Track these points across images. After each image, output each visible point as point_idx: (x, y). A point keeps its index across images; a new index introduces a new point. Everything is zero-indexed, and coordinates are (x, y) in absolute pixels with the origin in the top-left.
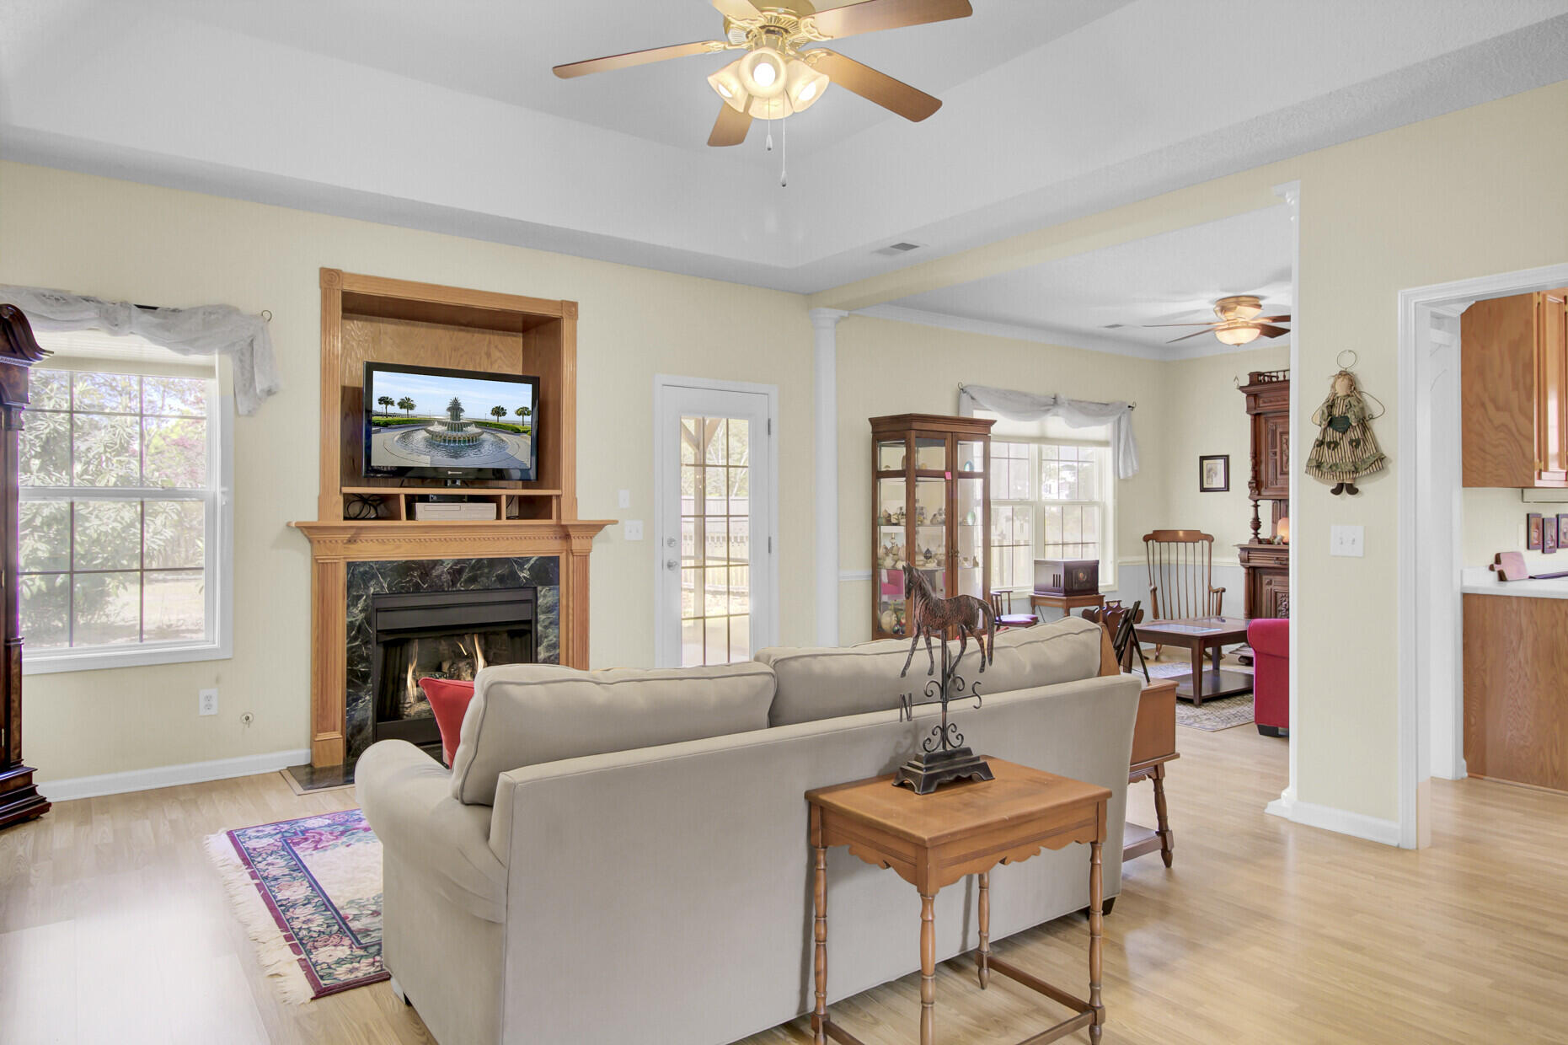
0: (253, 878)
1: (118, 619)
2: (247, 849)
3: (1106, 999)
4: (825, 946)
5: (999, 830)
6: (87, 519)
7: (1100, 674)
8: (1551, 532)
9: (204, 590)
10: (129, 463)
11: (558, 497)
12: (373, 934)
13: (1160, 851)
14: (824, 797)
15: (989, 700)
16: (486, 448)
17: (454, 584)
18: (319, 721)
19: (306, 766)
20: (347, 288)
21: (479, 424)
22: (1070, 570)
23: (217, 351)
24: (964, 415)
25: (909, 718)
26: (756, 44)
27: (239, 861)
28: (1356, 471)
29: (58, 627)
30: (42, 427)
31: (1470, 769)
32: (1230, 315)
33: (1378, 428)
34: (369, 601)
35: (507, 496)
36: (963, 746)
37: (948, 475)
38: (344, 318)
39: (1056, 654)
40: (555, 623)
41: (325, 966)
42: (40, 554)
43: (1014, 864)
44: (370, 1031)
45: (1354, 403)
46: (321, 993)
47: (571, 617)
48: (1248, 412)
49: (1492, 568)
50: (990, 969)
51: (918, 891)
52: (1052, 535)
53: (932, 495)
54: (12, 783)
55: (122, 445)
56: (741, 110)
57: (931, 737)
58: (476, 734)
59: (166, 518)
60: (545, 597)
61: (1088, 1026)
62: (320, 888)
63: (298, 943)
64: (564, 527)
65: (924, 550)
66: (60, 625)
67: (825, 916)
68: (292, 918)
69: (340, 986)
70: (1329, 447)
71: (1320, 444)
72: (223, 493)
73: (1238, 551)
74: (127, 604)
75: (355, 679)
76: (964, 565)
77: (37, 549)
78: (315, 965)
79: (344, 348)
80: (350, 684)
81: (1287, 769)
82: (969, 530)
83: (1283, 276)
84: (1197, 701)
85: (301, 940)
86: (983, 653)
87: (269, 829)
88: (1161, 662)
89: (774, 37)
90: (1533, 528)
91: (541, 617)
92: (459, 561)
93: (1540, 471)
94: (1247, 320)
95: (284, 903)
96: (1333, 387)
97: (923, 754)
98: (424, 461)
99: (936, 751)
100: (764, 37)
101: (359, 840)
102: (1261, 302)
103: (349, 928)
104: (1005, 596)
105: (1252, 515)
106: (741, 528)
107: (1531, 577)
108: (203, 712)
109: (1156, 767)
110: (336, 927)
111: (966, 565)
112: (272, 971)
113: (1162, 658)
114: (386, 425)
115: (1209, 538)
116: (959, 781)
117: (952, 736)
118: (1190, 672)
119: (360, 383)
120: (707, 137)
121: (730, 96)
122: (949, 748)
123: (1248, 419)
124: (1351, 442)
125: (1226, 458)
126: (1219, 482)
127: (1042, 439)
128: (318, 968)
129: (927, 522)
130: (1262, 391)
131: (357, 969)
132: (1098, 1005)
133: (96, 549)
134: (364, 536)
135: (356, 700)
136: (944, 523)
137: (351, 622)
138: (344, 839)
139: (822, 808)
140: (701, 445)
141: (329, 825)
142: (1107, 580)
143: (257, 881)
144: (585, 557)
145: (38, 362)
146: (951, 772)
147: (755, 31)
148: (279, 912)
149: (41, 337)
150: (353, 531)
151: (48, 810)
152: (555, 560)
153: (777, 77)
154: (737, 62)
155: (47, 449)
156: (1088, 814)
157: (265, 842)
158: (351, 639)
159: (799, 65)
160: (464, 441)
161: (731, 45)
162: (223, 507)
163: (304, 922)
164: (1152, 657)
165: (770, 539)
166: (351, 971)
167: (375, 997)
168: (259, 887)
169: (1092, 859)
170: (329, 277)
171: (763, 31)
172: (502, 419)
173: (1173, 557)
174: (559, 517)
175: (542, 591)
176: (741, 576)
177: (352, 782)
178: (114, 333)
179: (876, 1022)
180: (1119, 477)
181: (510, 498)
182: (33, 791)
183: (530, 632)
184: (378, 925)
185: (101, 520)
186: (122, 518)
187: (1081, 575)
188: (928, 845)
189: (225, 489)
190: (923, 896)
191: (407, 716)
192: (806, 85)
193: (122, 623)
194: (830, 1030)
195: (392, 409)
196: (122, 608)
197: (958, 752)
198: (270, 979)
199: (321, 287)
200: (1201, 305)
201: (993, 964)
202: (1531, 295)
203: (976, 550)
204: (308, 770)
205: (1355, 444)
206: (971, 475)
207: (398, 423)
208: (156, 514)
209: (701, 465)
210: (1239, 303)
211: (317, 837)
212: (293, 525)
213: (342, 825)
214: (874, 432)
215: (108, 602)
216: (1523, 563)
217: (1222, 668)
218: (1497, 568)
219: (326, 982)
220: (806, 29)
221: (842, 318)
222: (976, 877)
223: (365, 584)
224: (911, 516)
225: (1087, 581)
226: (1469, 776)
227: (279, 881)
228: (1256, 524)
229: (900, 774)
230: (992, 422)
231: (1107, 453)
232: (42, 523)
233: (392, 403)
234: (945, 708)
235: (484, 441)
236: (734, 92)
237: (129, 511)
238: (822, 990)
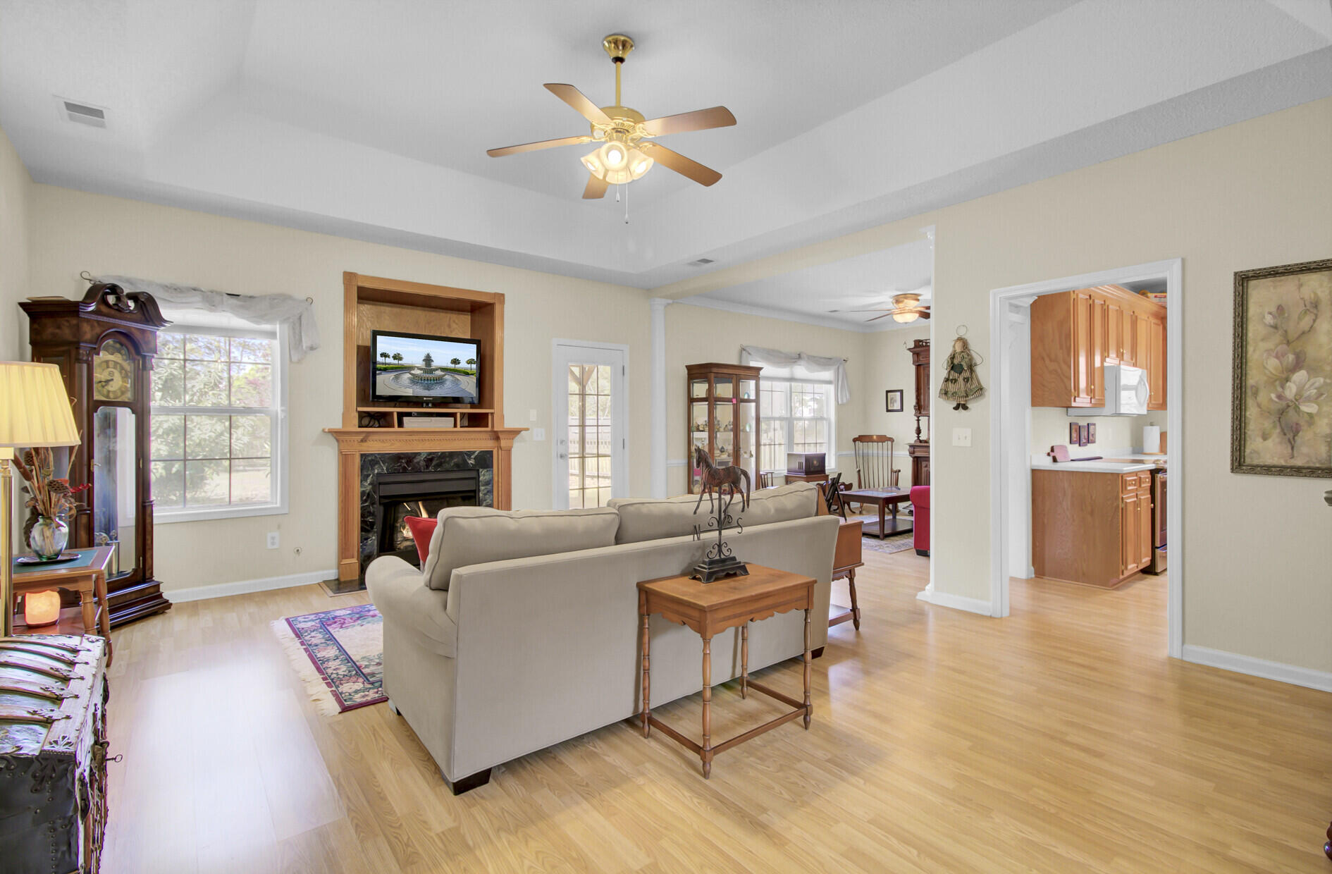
0: (302, 645)
1: (213, 494)
2: (298, 629)
3: (814, 702)
4: (648, 673)
5: (749, 601)
6: (192, 431)
7: (817, 514)
8: (1084, 434)
9: (269, 476)
10: (220, 395)
11: (492, 414)
12: (378, 676)
13: (852, 621)
14: (648, 586)
15: (746, 530)
16: (448, 384)
17: (427, 467)
18: (343, 552)
19: (335, 580)
20: (360, 284)
21: (443, 369)
22: (809, 459)
23: (278, 322)
24: (744, 364)
25: (699, 539)
26: (610, 139)
27: (294, 636)
28: (967, 396)
29: (172, 499)
30: (163, 372)
31: (1036, 573)
32: (901, 305)
33: (979, 370)
34: (375, 478)
35: (461, 413)
36: (731, 556)
37: (735, 401)
38: (358, 303)
39: (789, 503)
40: (490, 492)
41: (347, 694)
42: (162, 452)
43: (758, 621)
44: (375, 730)
45: (966, 356)
46: (345, 709)
47: (500, 489)
48: (913, 364)
49: (1049, 454)
50: (749, 688)
51: (701, 637)
52: (798, 438)
53: (724, 413)
54: (147, 591)
55: (215, 384)
56: (601, 177)
57: (712, 549)
58: (438, 546)
59: (244, 430)
60: (484, 475)
61: (803, 716)
62: (344, 650)
63: (331, 681)
64: (496, 433)
65: (720, 447)
66: (174, 498)
67: (649, 655)
68: (327, 668)
69: (358, 705)
70: (952, 382)
71: (947, 380)
72: (282, 411)
73: (908, 447)
74: (218, 485)
75: (366, 528)
76: (744, 456)
77: (160, 449)
78: (341, 693)
79: (358, 321)
80: (363, 529)
81: (928, 574)
82: (747, 434)
83: (927, 283)
84: (881, 537)
85: (332, 680)
86: (744, 503)
87: (312, 617)
88: (863, 514)
89: (620, 135)
90: (1073, 431)
91: (482, 488)
92: (431, 453)
93: (1075, 397)
94: (911, 308)
95: (322, 659)
96: (954, 347)
97: (707, 560)
98: (409, 392)
99: (716, 558)
100: (615, 134)
101: (369, 622)
102: (919, 298)
103: (362, 673)
104: (769, 476)
105: (916, 426)
106: (606, 435)
107: (1072, 460)
108: (270, 546)
109: (850, 571)
110: (354, 672)
111: (746, 456)
112: (314, 698)
113: (864, 512)
114: (385, 370)
115: (892, 440)
116: (728, 576)
117: (724, 550)
118: (878, 520)
119: (369, 343)
120: (582, 195)
121: (594, 169)
122: (723, 557)
123: (914, 368)
124: (964, 380)
125: (901, 392)
126: (897, 406)
127: (791, 379)
128: (343, 695)
129: (722, 429)
130: (922, 351)
131: (367, 695)
132: (808, 704)
133: (197, 449)
134: (371, 437)
135: (366, 539)
136: (731, 430)
137: (363, 491)
138: (359, 622)
139: (646, 592)
140: (582, 383)
141: (350, 614)
142: (831, 466)
143: (304, 647)
144: (509, 451)
145: (163, 328)
146: (723, 571)
147: (609, 131)
148: (319, 665)
149: (165, 313)
150: (364, 435)
151: (170, 608)
152: (491, 453)
153: (622, 158)
154: (597, 150)
155: (168, 386)
156: (804, 593)
157: (310, 624)
158: (363, 501)
159: (637, 152)
160: (434, 380)
161: (594, 138)
162: (282, 420)
163: (334, 670)
164: (857, 512)
165: (624, 440)
166: (363, 697)
167: (378, 711)
168: (306, 650)
169: (806, 619)
170: (349, 277)
171: (614, 131)
172: (457, 366)
173: (870, 452)
174: (493, 426)
175: (483, 472)
176: (606, 463)
177: (365, 588)
178: (211, 310)
179: (680, 719)
180: (838, 402)
181: (463, 415)
182: (160, 596)
183: (475, 497)
184: (380, 671)
185: (201, 431)
186: (216, 430)
187: (815, 462)
188: (706, 610)
189: (283, 408)
190: (704, 639)
191: (399, 549)
192: (640, 163)
193: (215, 497)
194: (652, 722)
195: (388, 360)
196: (216, 487)
197: (728, 559)
198: (313, 702)
199: (344, 283)
200: (884, 299)
201: (750, 684)
202: (1069, 292)
203: (752, 447)
204: (337, 582)
205: (966, 380)
206: (748, 401)
207: (392, 368)
208: (238, 427)
209: (583, 395)
210: (906, 298)
211: (342, 621)
212: (327, 430)
213: (358, 613)
214: (689, 374)
215: (205, 484)
216: (1067, 451)
217: (897, 517)
218: (1052, 454)
219: (348, 703)
220: (640, 131)
221: (669, 304)
222: (740, 629)
223: (372, 467)
224: (712, 425)
225: (819, 466)
226: (1036, 577)
227: (319, 647)
228: (919, 431)
229: (694, 572)
230: (760, 369)
231: (831, 388)
232: (163, 433)
233: (389, 357)
234: (720, 534)
235: (446, 380)
236: (597, 167)
237: (220, 425)
238: (647, 699)
